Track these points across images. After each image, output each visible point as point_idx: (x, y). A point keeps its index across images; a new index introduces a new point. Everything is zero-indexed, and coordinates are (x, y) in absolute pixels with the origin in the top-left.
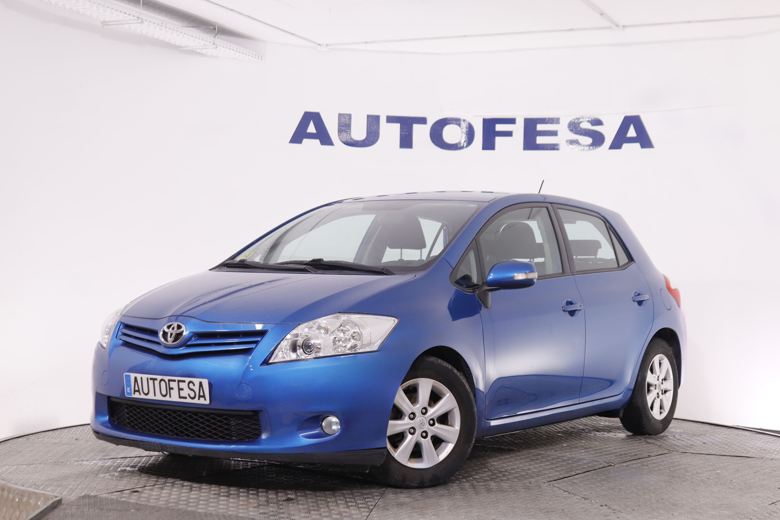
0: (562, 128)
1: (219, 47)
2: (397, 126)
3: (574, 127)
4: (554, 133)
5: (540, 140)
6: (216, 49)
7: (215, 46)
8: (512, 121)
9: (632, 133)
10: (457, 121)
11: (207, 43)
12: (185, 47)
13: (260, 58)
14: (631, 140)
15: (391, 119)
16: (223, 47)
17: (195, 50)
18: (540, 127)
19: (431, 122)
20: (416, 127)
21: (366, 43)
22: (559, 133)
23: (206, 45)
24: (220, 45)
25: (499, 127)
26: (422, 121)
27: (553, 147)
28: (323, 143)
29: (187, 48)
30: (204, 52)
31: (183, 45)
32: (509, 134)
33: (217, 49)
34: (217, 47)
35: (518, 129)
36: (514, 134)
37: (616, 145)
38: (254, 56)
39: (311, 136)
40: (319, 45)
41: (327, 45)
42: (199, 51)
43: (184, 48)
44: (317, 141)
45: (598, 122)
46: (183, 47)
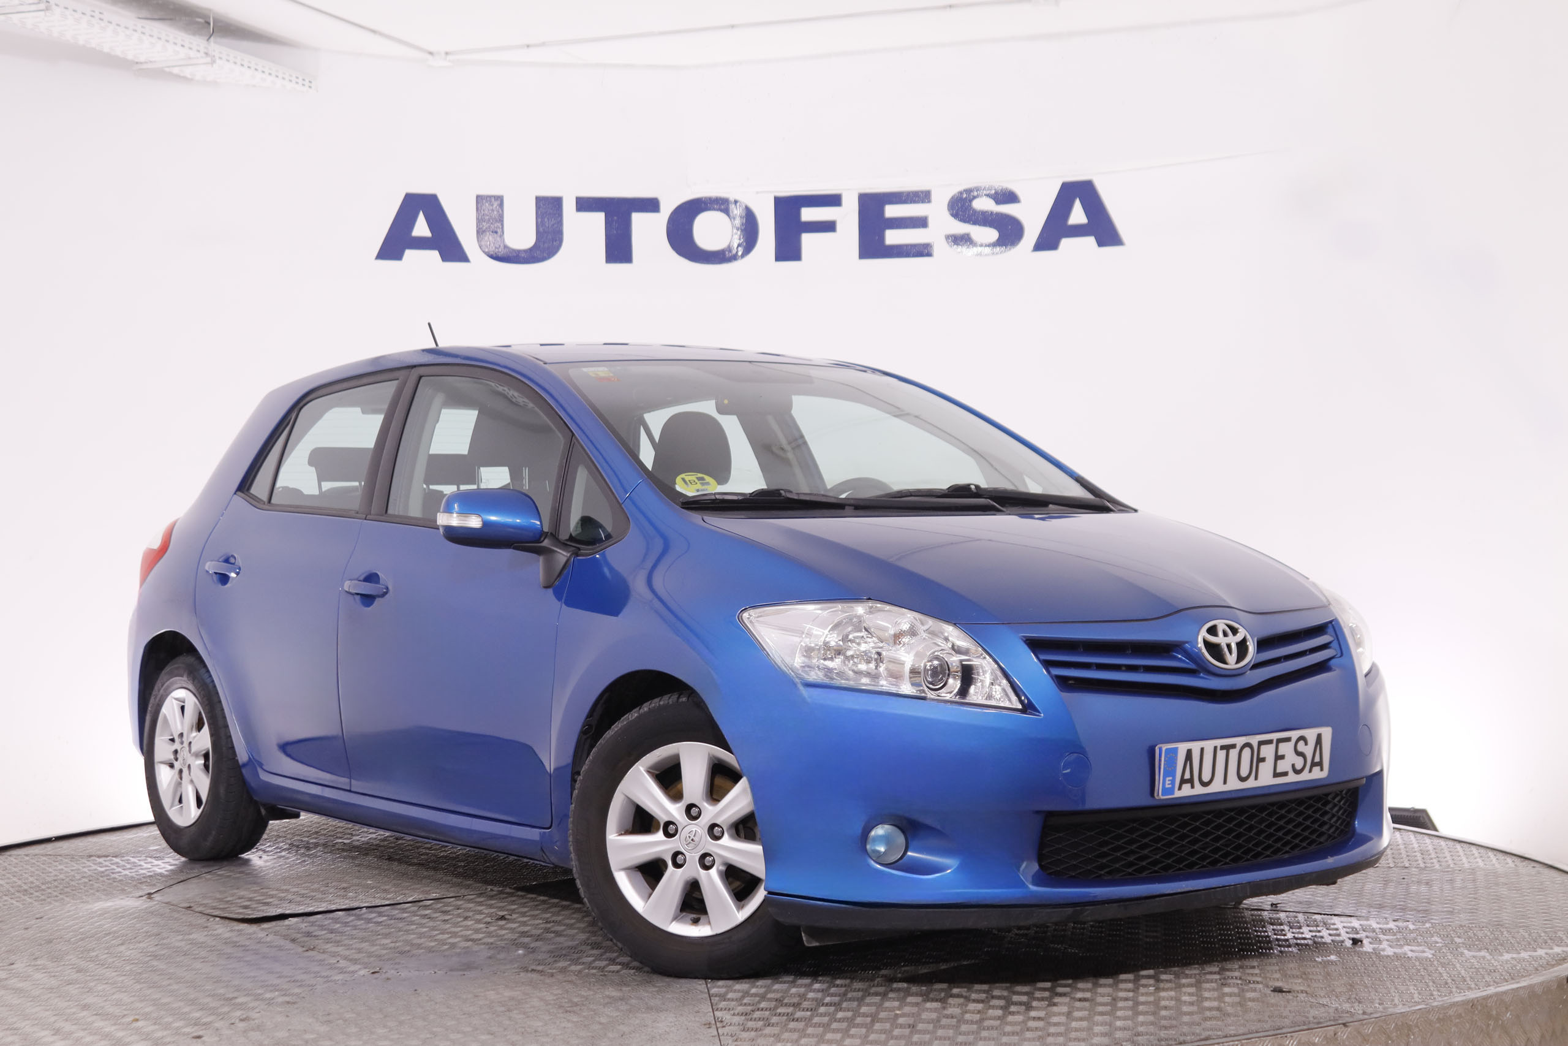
0: (937, 212)
1: (218, 61)
2: (598, 219)
3: (961, 207)
4: (921, 222)
5: (893, 237)
6: (212, 66)
7: (209, 60)
8: (833, 200)
9: (1078, 215)
10: (721, 204)
11: (192, 54)
12: (146, 63)
13: (307, 83)
14: (1078, 231)
15: (585, 205)
16: (228, 61)
17: (167, 70)
18: (892, 211)
19: (667, 208)
20: (638, 219)
21: (528, 46)
22: (930, 222)
23: (190, 58)
24: (220, 58)
25: (808, 214)
26: (650, 205)
27: (922, 251)
28: (445, 257)
29: (149, 66)
30: (187, 72)
31: (142, 59)
32: (828, 227)
33: (214, 65)
34: (213, 62)
35: (847, 217)
36: (838, 227)
37: (1048, 241)
38: (294, 79)
39: (421, 244)
40: (431, 53)
41: (447, 53)
42: (176, 71)
43: (145, 66)
44: (435, 254)
45: (1008, 197)
46: (141, 63)
